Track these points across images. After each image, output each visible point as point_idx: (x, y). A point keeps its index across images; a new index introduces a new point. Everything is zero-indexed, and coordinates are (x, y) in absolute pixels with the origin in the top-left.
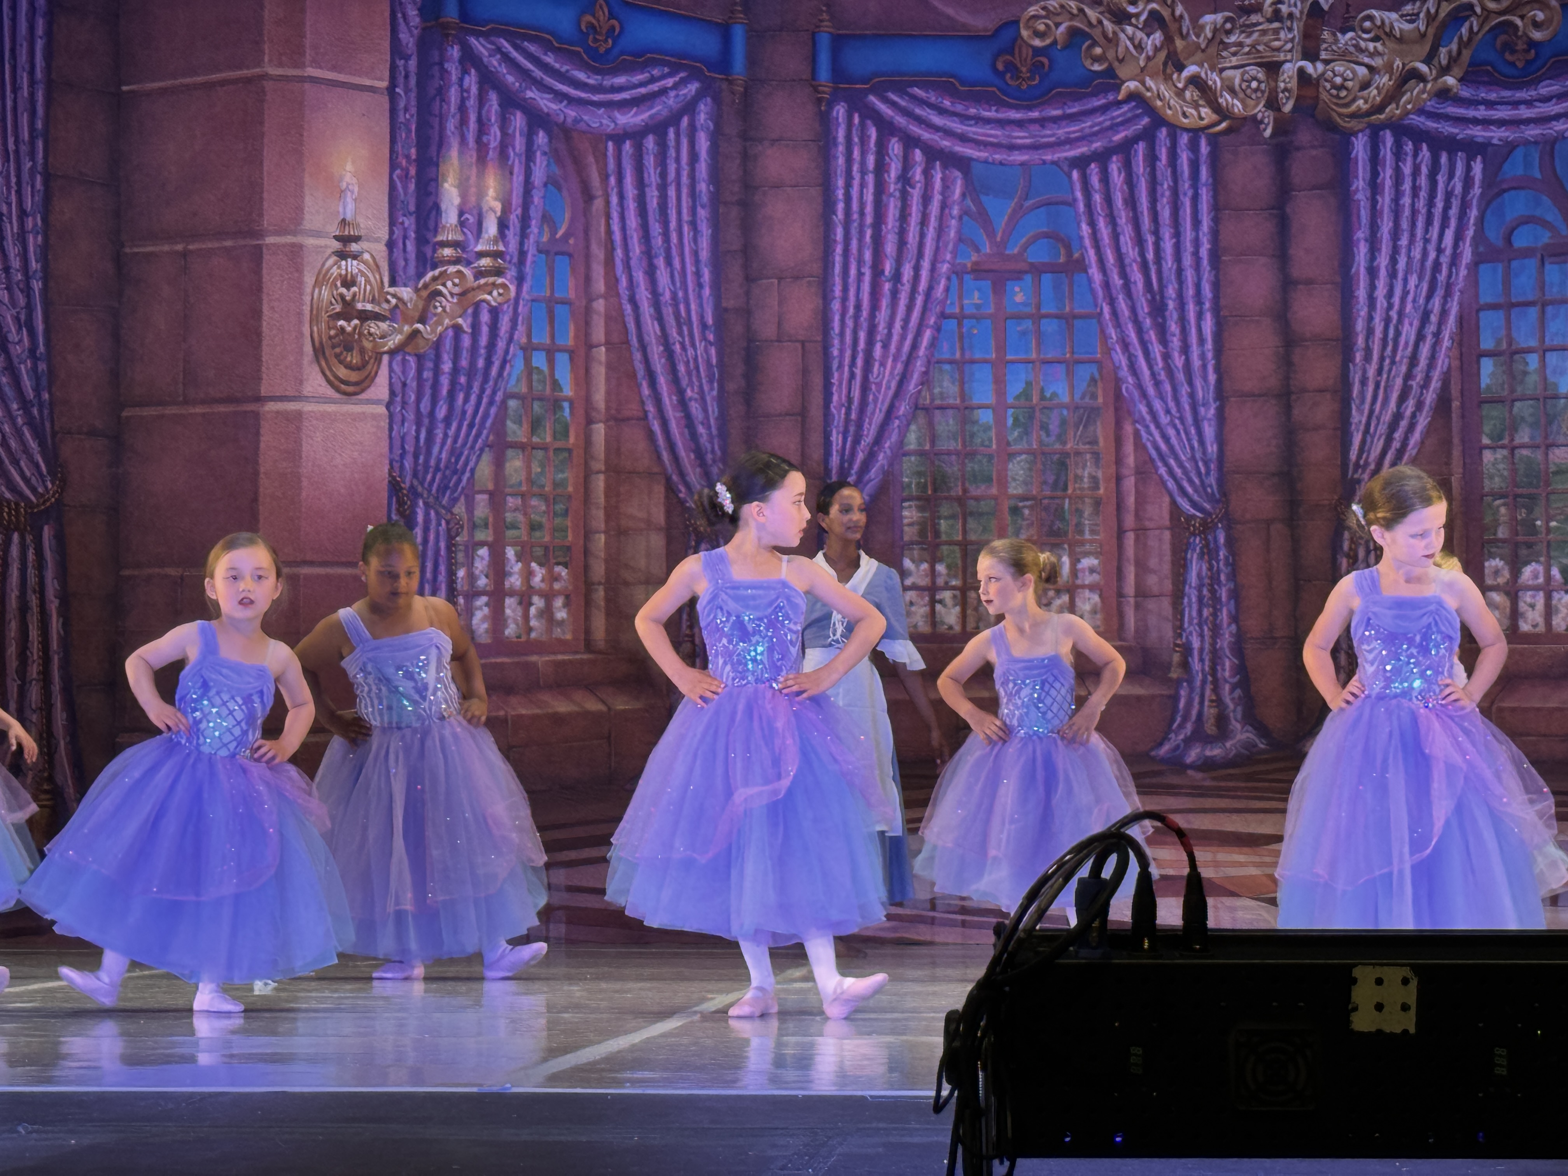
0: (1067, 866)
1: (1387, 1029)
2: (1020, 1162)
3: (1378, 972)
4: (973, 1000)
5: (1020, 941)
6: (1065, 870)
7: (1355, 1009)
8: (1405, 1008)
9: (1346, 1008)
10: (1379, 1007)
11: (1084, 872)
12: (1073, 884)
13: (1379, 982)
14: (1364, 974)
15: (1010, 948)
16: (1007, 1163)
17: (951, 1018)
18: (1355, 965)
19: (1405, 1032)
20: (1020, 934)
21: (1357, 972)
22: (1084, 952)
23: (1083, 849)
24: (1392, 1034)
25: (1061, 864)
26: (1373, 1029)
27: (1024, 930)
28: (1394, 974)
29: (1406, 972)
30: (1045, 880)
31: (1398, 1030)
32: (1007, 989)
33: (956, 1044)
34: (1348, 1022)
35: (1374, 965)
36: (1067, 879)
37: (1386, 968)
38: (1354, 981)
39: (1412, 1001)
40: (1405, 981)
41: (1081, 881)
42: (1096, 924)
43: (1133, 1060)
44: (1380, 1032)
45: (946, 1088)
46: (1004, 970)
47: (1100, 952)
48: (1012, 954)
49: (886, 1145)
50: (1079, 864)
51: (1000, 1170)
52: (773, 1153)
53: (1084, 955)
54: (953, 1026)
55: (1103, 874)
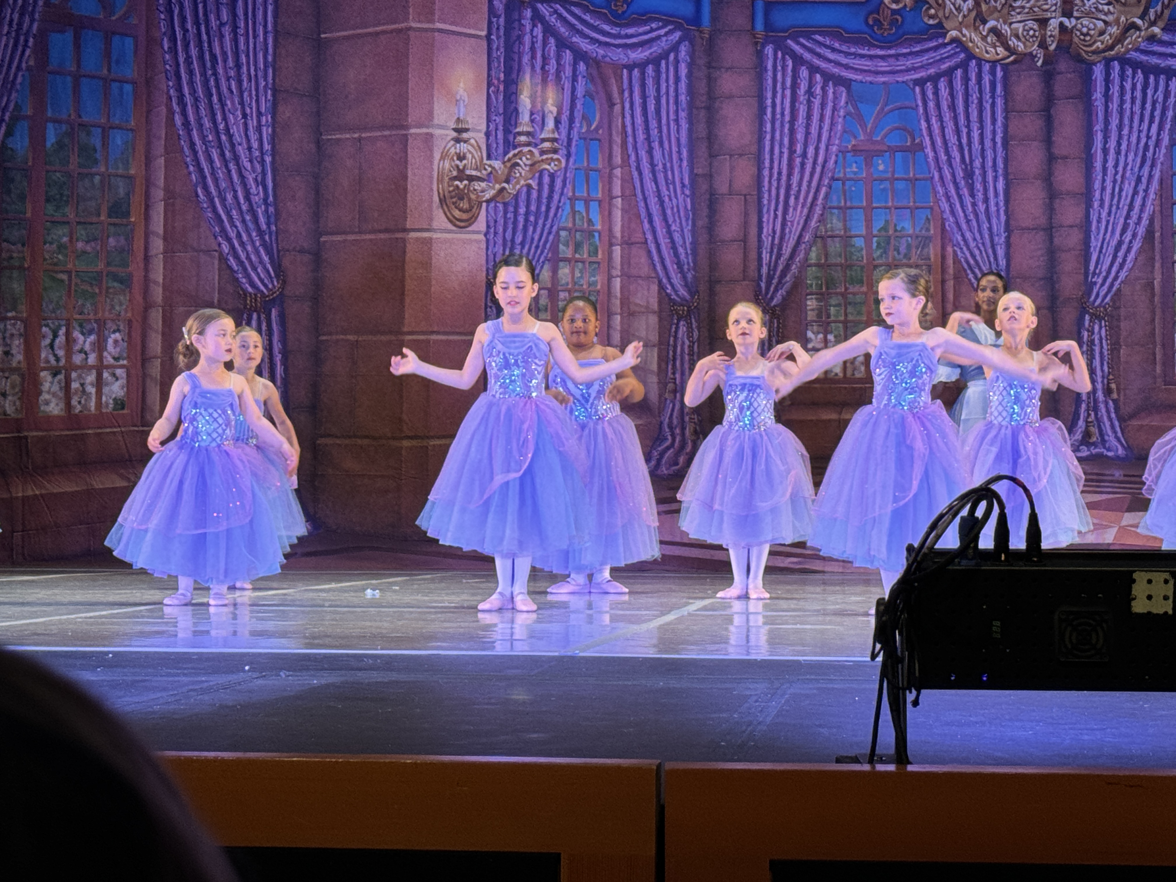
0: (955, 508)
1: (1155, 611)
2: (923, 691)
3: (1149, 576)
4: (893, 592)
5: (925, 554)
6: (953, 511)
7: (1135, 599)
8: (1166, 598)
9: (1129, 598)
10: (1149, 597)
11: (965, 512)
12: (958, 520)
13: (1150, 582)
14: (1140, 577)
15: (919, 559)
16: (914, 692)
17: (880, 602)
18: (1135, 571)
19: (1166, 613)
20: (925, 550)
21: (1135, 576)
22: (964, 562)
23: (964, 498)
24: (1157, 614)
25: (951, 507)
26: (1145, 611)
27: (928, 548)
28: (1159, 577)
29: (1167, 576)
30: (941, 516)
31: (1161, 611)
32: (916, 584)
33: (884, 618)
34: (1130, 607)
35: (1146, 571)
36: (955, 516)
37: (1154, 573)
38: (1134, 581)
39: (1170, 594)
40: (1166, 582)
41: (962, 518)
42: (972, 545)
43: (994, 629)
44: (1149, 613)
45: (878, 646)
46: (914, 573)
47: (973, 562)
48: (919, 563)
49: (818, 689)
50: (962, 507)
51: (910, 697)
52: (748, 693)
53: (965, 564)
54: (882, 608)
55: (976, 515)
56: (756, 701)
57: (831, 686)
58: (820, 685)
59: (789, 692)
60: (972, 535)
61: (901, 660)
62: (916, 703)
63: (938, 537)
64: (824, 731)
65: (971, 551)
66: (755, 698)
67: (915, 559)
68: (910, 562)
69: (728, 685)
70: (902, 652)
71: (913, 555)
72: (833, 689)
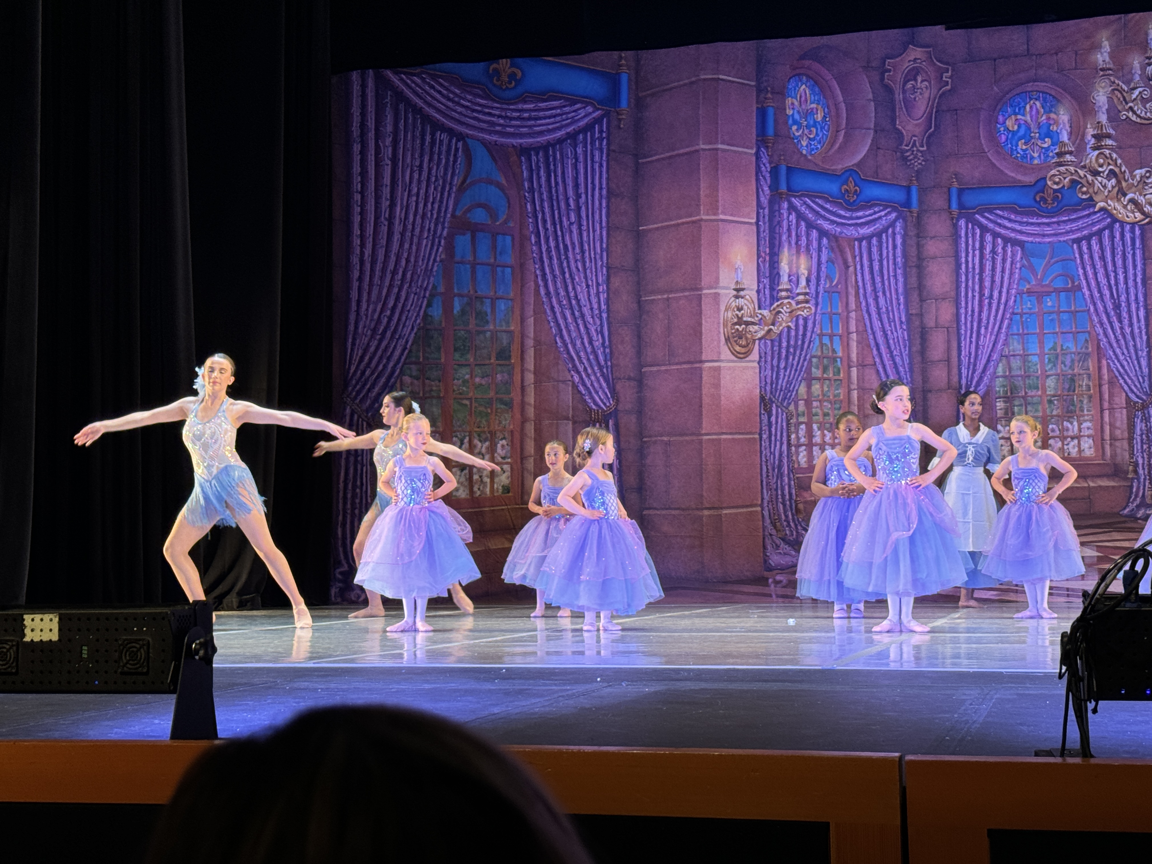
0: (1119, 565)
2: (1100, 702)
4: (1074, 628)
6: (1118, 567)
11: (1127, 567)
15: (1093, 602)
16: (1093, 703)
17: (1064, 635)
20: (1097, 596)
22: (1128, 605)
23: (1127, 556)
25: (1116, 564)
27: (1100, 593)
30: (1108, 572)
32: (1092, 622)
33: (1067, 647)
36: (1119, 570)
41: (1125, 572)
45: (1064, 668)
46: (1090, 614)
47: (1135, 605)
48: (1093, 606)
49: (1018, 694)
50: (1125, 564)
51: (1091, 706)
52: (964, 697)
53: (1128, 606)
54: (1066, 639)
55: (1136, 569)
56: (971, 704)
57: (1027, 692)
58: (1019, 692)
59: (996, 697)
60: (1133, 585)
61: (1081, 679)
62: (1095, 711)
63: (1107, 586)
64: (1025, 728)
65: (1133, 596)
66: (969, 702)
67: (1090, 603)
68: (1086, 605)
69: (948, 692)
70: (1083, 673)
71: (1089, 600)
72: (1030, 695)
